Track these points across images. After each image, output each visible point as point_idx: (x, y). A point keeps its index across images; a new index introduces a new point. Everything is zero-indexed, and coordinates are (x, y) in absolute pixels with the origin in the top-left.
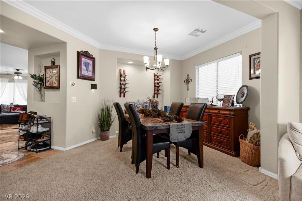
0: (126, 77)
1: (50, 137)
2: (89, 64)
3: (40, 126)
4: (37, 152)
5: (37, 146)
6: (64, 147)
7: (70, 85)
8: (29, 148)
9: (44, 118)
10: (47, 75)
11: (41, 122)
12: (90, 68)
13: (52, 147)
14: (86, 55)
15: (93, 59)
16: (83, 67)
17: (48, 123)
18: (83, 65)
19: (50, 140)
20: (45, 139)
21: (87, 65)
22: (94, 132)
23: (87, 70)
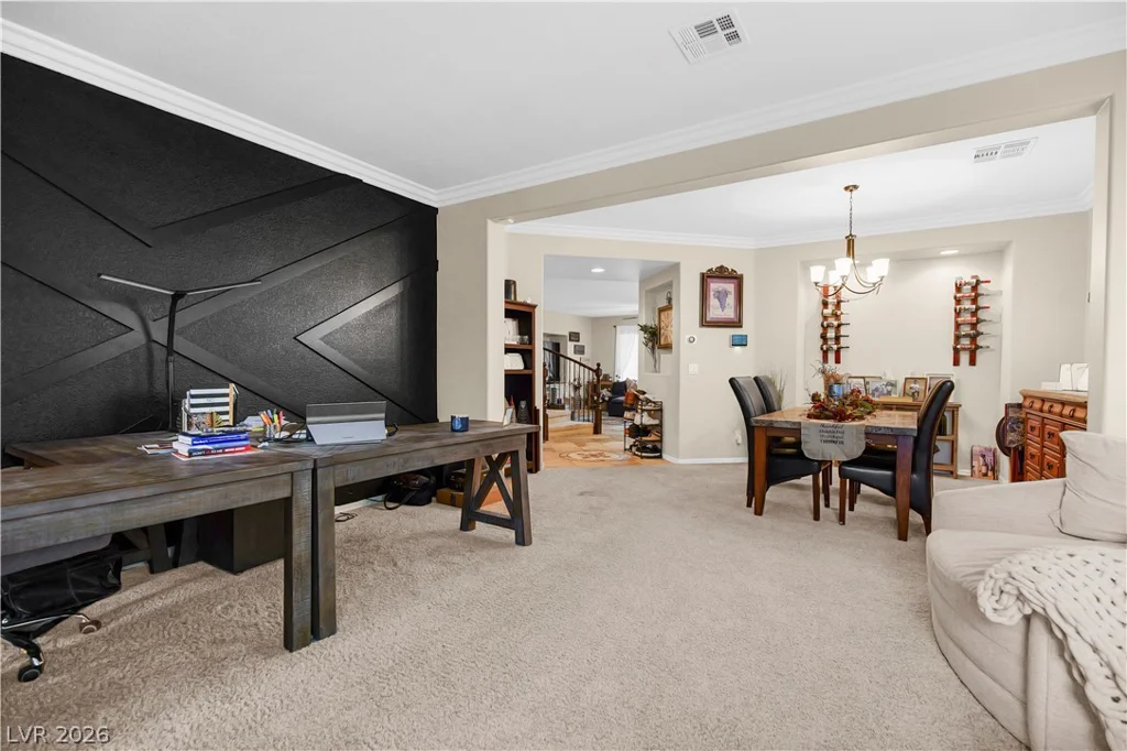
0: (842, 304)
1: (661, 437)
2: (726, 293)
3: (645, 414)
4: (642, 457)
5: (643, 449)
6: (677, 457)
7: (686, 342)
8: (634, 449)
9: (651, 401)
10: (662, 325)
11: (647, 407)
12: (731, 300)
13: (664, 456)
14: (722, 274)
15: (738, 280)
16: (713, 302)
17: (658, 411)
18: (712, 296)
19: (661, 441)
20: (653, 438)
21: (721, 296)
22: (740, 441)
23: (723, 307)
